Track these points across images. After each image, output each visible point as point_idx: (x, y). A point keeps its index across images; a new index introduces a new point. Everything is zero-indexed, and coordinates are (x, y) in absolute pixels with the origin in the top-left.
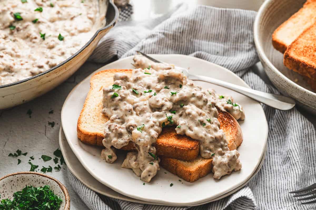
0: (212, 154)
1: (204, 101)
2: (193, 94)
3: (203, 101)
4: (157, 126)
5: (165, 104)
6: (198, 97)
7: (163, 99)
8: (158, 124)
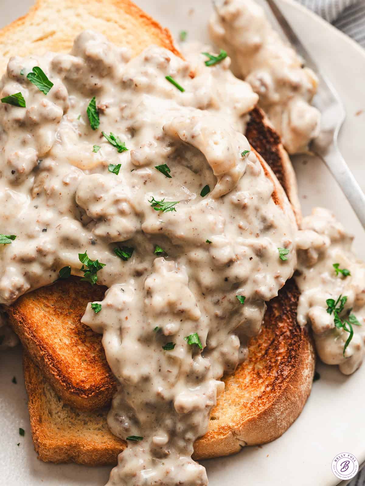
0: (132, 435)
1: (226, 279)
2: (209, 242)
3: (224, 277)
4: (42, 264)
5: (109, 220)
6: (214, 258)
7: (117, 202)
8: (50, 260)
